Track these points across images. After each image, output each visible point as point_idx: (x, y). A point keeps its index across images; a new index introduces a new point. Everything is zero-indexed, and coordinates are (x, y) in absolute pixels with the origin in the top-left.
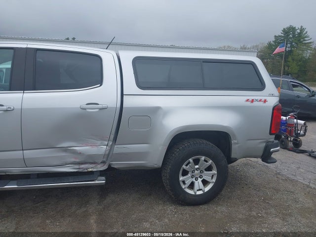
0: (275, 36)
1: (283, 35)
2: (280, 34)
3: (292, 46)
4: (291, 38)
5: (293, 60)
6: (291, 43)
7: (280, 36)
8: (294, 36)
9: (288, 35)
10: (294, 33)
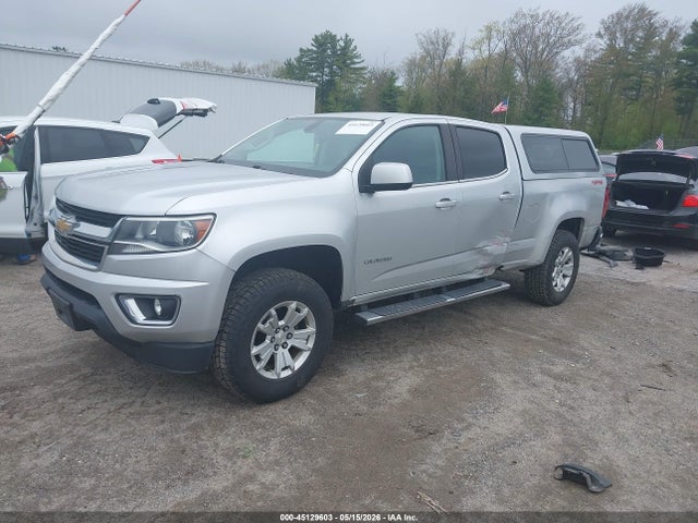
0: (301, 50)
1: (314, 49)
2: (311, 47)
3: (332, 73)
4: (329, 57)
5: (336, 99)
6: (330, 67)
7: (309, 50)
8: (334, 53)
9: (325, 51)
10: (334, 47)
